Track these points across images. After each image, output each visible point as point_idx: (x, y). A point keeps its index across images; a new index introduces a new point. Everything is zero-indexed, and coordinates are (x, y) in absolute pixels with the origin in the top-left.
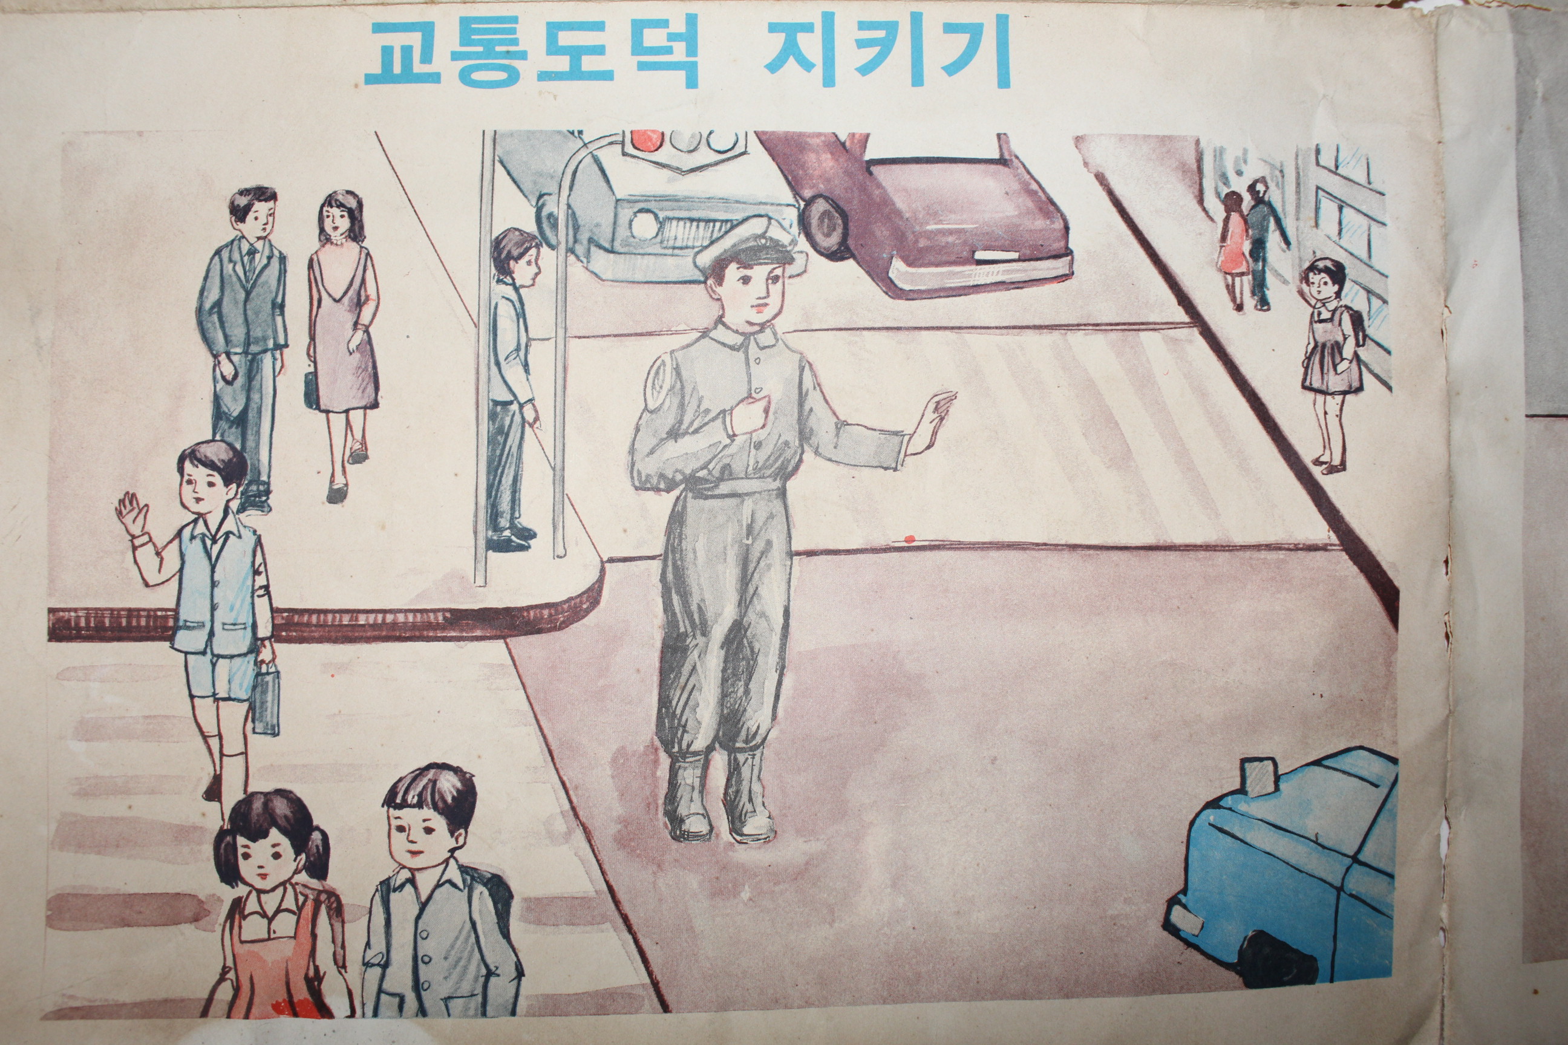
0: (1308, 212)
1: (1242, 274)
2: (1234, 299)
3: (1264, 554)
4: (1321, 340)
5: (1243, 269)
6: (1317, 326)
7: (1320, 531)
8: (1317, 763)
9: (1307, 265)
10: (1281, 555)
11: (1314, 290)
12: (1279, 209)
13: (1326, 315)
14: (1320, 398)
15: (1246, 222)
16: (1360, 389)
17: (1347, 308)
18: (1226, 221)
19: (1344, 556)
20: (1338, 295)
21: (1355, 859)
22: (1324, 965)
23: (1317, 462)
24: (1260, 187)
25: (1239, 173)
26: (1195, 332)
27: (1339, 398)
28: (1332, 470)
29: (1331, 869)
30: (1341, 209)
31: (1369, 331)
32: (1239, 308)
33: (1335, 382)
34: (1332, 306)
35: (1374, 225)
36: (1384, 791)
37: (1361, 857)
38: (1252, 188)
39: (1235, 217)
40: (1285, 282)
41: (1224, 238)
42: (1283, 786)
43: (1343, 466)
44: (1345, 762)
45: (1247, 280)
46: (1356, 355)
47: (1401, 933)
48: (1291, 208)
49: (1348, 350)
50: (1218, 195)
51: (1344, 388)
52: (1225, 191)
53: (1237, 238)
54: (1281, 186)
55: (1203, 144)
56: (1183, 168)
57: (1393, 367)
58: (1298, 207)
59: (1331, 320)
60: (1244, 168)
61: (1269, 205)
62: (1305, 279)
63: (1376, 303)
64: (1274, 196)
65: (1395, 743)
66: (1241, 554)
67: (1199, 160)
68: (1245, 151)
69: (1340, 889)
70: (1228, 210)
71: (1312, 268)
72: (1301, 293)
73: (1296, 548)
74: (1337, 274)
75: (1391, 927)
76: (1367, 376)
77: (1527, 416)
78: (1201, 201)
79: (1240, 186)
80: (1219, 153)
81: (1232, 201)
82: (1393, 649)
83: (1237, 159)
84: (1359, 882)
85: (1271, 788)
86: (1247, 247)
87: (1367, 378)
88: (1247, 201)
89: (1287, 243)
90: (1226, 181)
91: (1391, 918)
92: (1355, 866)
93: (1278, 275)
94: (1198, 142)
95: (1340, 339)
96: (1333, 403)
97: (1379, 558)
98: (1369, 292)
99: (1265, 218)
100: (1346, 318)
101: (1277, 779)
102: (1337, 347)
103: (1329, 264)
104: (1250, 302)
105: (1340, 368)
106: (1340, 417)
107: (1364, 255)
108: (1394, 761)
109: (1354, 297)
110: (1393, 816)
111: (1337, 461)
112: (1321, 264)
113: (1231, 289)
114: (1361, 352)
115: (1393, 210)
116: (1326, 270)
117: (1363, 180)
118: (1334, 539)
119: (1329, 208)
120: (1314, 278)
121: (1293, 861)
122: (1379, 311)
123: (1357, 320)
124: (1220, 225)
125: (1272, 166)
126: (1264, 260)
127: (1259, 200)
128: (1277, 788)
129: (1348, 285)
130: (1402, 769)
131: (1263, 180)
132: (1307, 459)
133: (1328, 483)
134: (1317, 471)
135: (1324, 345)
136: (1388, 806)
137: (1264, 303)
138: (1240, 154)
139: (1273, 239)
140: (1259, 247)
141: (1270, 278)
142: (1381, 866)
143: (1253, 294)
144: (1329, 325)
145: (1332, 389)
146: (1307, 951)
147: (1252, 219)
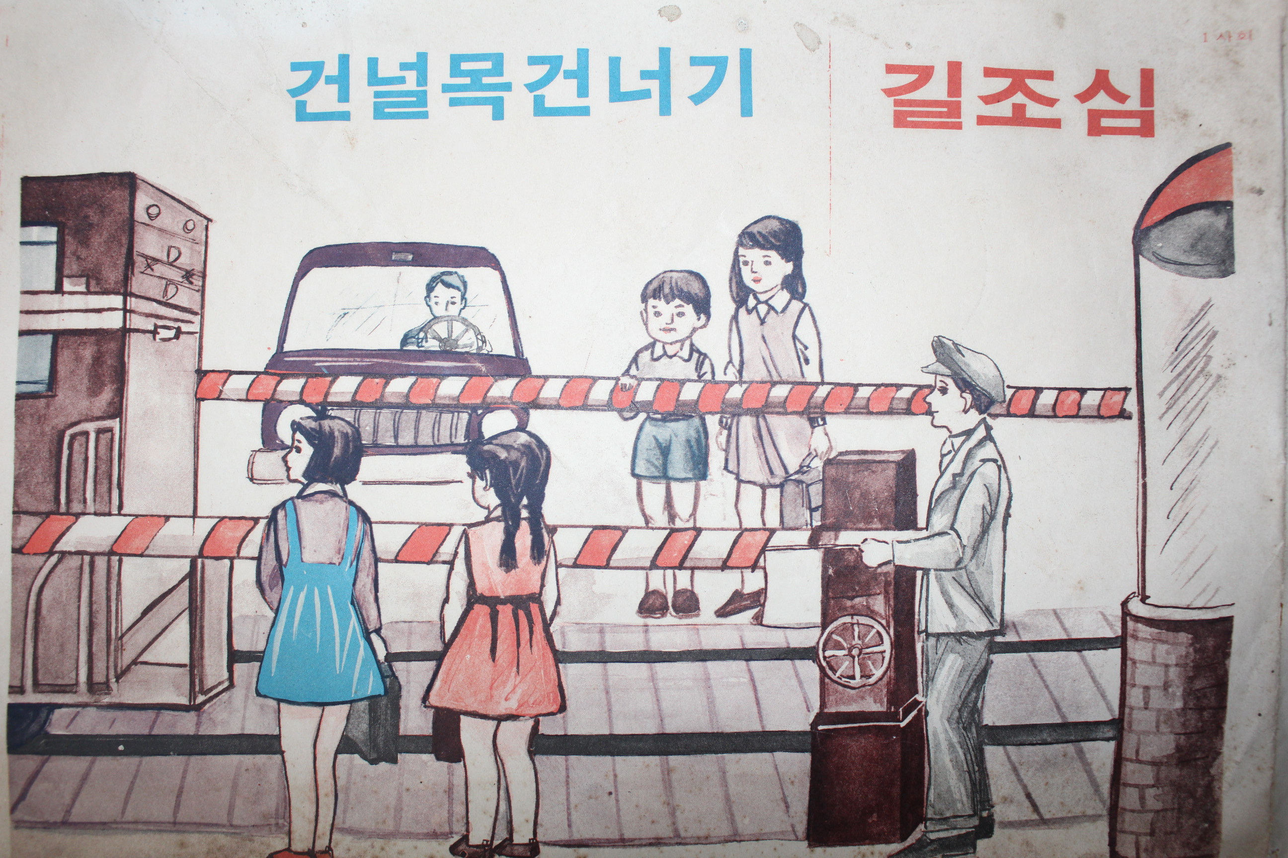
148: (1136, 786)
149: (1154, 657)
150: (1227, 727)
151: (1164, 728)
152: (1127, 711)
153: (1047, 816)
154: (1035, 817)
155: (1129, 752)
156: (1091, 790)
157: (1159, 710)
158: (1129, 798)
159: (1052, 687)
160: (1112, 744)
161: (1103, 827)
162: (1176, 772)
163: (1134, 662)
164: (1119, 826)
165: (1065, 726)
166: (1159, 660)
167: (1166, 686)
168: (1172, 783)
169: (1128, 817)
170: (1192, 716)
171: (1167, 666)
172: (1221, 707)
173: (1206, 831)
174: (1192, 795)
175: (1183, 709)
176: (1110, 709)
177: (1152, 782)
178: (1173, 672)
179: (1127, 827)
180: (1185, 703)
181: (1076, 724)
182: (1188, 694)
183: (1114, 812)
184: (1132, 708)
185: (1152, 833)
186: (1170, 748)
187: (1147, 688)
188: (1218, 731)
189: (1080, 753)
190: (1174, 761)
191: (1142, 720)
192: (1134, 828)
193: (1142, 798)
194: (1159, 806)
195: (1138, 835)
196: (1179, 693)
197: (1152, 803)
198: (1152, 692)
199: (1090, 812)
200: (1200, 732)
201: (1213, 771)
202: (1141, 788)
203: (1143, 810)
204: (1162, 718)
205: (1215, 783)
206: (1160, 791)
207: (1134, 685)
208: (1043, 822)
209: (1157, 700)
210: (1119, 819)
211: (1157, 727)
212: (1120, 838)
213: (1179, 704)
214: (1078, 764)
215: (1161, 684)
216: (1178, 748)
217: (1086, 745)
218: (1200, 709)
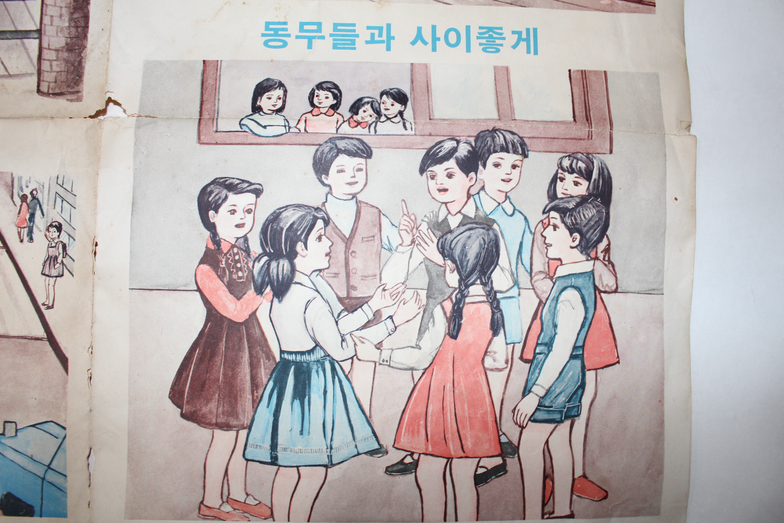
0: (52, 202)
1: (25, 227)
2: (20, 237)
3: (20, 340)
4: (50, 255)
5: (25, 225)
6: (50, 249)
7: (40, 332)
8: (33, 426)
9: (49, 224)
10: (26, 341)
11: (51, 234)
12: (41, 201)
13: (54, 245)
14: (48, 278)
15: (28, 206)
16: (62, 275)
17: (62, 242)
18: (21, 206)
19: (48, 343)
20: (59, 236)
21: (49, 467)
22: (37, 509)
23: (44, 304)
24: (35, 192)
25: (27, 187)
26: (4, 250)
27: (54, 279)
28: (49, 308)
29: (40, 471)
30: (62, 201)
31: (68, 252)
32: (22, 241)
33: (54, 272)
34: (56, 241)
35: (72, 208)
36: (60, 440)
37: (52, 466)
38: (31, 193)
39: (24, 204)
40: (40, 231)
41: (19, 213)
42: (18, 434)
43: (52, 307)
44: (45, 427)
45: (26, 230)
46: (62, 261)
47: (71, 500)
48: (45, 201)
49: (60, 260)
50: (19, 195)
51: (57, 275)
52: (21, 194)
53: (24, 213)
54: (42, 192)
55: (14, 175)
56: (6, 185)
57: (75, 267)
58: (48, 200)
59: (55, 247)
60: (29, 185)
61: (38, 200)
62: (48, 230)
63: (71, 240)
64: (39, 196)
65: (65, 421)
66: (12, 339)
67: (13, 182)
68: (30, 178)
69: (43, 479)
70: (22, 202)
71: (51, 225)
72: (46, 236)
73: (32, 338)
74: (59, 228)
75: (66, 497)
76: (65, 270)
77: (130, 289)
78: (12, 198)
79: (27, 192)
80: (20, 179)
81: (24, 198)
82: (66, 382)
83: (27, 181)
84: (51, 476)
85: (14, 434)
86: (28, 216)
87: (66, 271)
88: (30, 197)
89: (43, 215)
90: (21, 189)
91: (66, 493)
92: (49, 470)
93: (38, 228)
94: (12, 174)
95: (57, 254)
96: (52, 280)
97: (60, 345)
98: (69, 235)
99: (36, 205)
100: (61, 246)
101: (17, 431)
102: (56, 258)
103: (57, 224)
104: (26, 239)
105: (56, 267)
106: (54, 286)
107: (69, 221)
108: (64, 428)
109: (64, 238)
110: (65, 451)
111: (50, 305)
112: (54, 224)
113: (19, 234)
114: (64, 260)
115: (79, 201)
116: (56, 226)
117: (70, 190)
118: (45, 336)
119: (59, 200)
120: (51, 229)
121: (22, 465)
122: (72, 243)
123: (64, 247)
124: (19, 207)
125: (40, 184)
126: (34, 222)
127: (34, 198)
128: (16, 435)
129: (63, 232)
130: (68, 432)
131: (36, 190)
132: (40, 302)
133: (46, 313)
134: (43, 308)
135: (51, 257)
136: (62, 446)
137: (31, 239)
138: (28, 179)
139: (38, 213)
140: (32, 216)
141: (35, 229)
142: (60, 471)
143: (28, 235)
144: (54, 249)
145: (52, 275)
146: (30, 503)
147: (31, 205)
148: (48, 60)
149: (55, 3)
150: (89, 35)
151: (60, 34)
152: (43, 26)
153: (11, 73)
154: (6, 73)
155: (45, 45)
156: (29, 61)
157: (57, 26)
158: (45, 66)
159: (12, 16)
160: (37, 41)
161: (35, 79)
162: (66, 55)
163: (47, 5)
164: (42, 79)
165: (16, 32)
166: (57, 5)
167: (61, 16)
168: (64, 59)
169: (46, 74)
170: (73, 30)
171: (61, 7)
172: (86, 27)
173: (77, 80)
174: (73, 65)
175: (69, 27)
176: (36, 25)
177: (55, 58)
178: (64, 11)
179: (45, 79)
180: (70, 24)
181: (21, 31)
182: (71, 20)
183: (39, 72)
184: (45, 25)
185: (56, 82)
186: (63, 43)
187: (52, 16)
188: (85, 37)
189: (23, 44)
190: (65, 50)
191: (49, 31)
192: (48, 80)
193: (51, 66)
194: (58, 69)
195: (49, 82)
196: (67, 19)
197: (55, 68)
198: (54, 18)
199: (29, 72)
200: (77, 37)
201: (82, 55)
202: (50, 61)
203: (52, 71)
204: (59, 30)
205: (83, 60)
206: (59, 63)
207: (46, 15)
208: (10, 76)
209: (57, 21)
210: (42, 76)
211: (57, 33)
212: (42, 83)
213: (67, 24)
214: (22, 49)
215: (58, 15)
216: (67, 44)
217: (26, 41)
218: (77, 27)
